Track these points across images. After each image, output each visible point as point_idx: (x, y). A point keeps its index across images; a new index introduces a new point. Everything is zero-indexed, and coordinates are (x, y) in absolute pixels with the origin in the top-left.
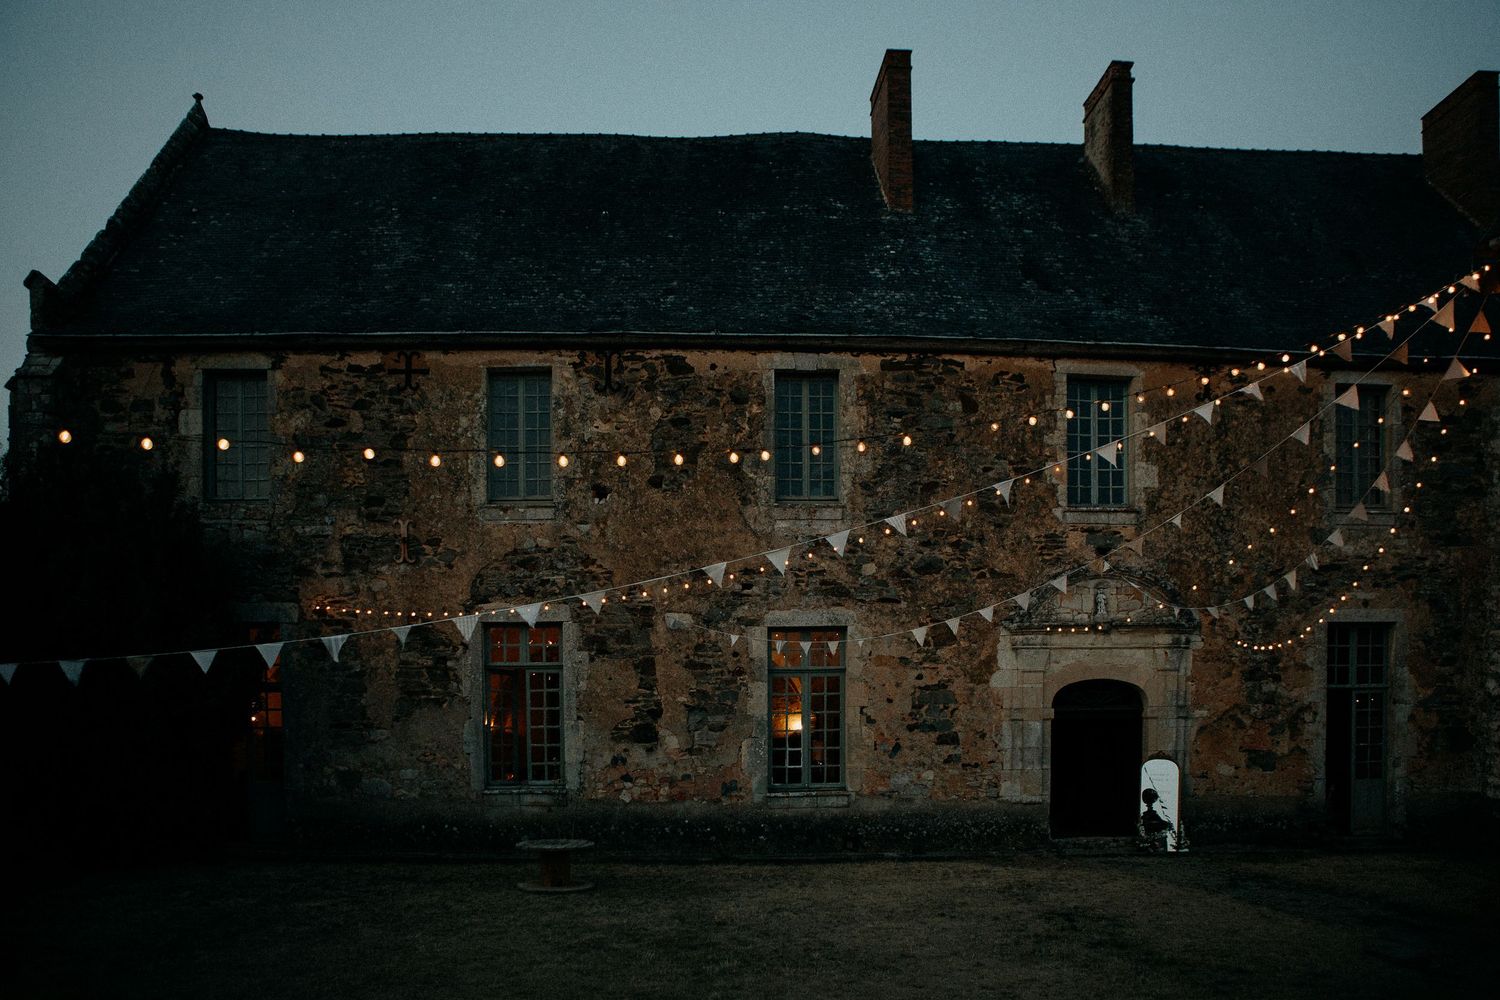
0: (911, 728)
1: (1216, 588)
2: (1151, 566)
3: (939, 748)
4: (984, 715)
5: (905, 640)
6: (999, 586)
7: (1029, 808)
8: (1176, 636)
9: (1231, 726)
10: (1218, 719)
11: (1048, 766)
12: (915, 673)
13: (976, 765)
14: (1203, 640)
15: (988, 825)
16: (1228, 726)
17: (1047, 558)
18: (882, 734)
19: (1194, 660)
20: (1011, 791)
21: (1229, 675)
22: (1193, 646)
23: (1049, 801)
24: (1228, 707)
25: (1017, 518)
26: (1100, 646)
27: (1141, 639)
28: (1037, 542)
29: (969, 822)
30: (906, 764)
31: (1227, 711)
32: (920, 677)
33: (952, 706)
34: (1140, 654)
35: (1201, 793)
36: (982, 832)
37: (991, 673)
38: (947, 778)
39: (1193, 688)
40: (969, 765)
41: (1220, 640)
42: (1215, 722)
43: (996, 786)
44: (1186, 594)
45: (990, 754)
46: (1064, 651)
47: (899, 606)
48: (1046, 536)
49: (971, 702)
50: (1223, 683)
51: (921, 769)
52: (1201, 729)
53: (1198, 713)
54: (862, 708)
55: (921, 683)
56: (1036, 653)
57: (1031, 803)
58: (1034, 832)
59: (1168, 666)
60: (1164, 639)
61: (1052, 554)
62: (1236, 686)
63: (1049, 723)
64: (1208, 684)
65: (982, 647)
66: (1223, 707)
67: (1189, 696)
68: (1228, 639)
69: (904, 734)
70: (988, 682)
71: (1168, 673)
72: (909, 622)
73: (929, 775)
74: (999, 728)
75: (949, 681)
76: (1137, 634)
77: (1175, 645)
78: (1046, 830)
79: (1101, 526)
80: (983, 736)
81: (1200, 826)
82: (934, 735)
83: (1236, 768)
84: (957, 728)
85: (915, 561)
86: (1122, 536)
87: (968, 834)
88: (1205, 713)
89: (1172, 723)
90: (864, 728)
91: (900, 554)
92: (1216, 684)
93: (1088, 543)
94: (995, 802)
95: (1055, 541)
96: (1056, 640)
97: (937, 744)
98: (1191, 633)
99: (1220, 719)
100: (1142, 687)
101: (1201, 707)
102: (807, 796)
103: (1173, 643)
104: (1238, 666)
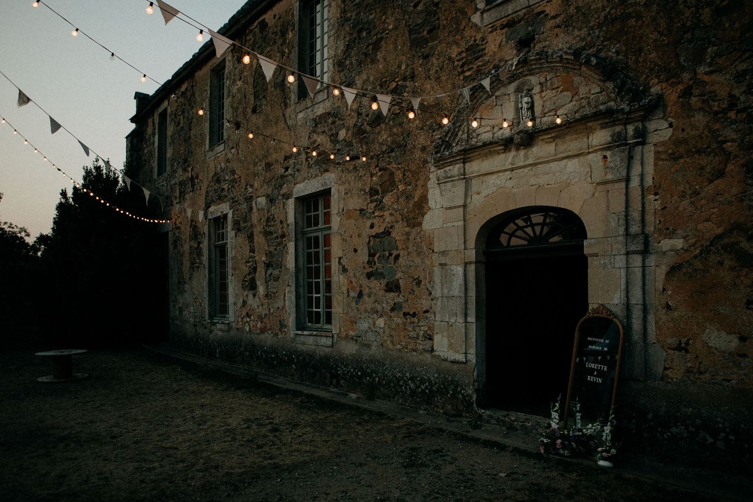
0: (369, 276)
1: (688, 36)
2: (582, 40)
3: (387, 294)
4: (418, 261)
5: (362, 192)
6: (427, 120)
7: (455, 367)
8: (618, 129)
9: (727, 263)
10: (701, 252)
11: (472, 319)
12: (368, 223)
13: (414, 315)
14: (671, 125)
15: (422, 381)
16: (721, 263)
17: (467, 74)
18: (351, 282)
19: (657, 158)
20: (442, 346)
21: (720, 174)
22: (653, 138)
23: (474, 361)
24: (719, 231)
25: (440, 42)
26: (521, 164)
27: (573, 144)
28: (458, 61)
29: (408, 375)
30: (366, 311)
31: (719, 237)
32: (372, 226)
33: (395, 253)
34: (572, 165)
35: (675, 375)
36: (418, 387)
37: (423, 215)
38: (393, 326)
39: (658, 205)
40: (409, 314)
41: (700, 119)
42: (696, 257)
43: (431, 338)
44: (637, 61)
45: (425, 303)
46: (486, 178)
47: (359, 161)
48: (467, 50)
49: (407, 248)
50: (710, 189)
51: (375, 316)
52: (673, 271)
53: (667, 244)
54: (340, 258)
55: (373, 232)
56: (453, 186)
57: (454, 362)
58: (460, 396)
59: (610, 177)
60: (601, 137)
61: (472, 68)
62: (734, 191)
63: (472, 268)
64: (683, 196)
65: (415, 189)
66: (711, 229)
67: (650, 218)
68: (716, 113)
69: (364, 281)
70: (420, 224)
71: (609, 187)
72: (365, 175)
73: (381, 322)
74: (431, 274)
75: (392, 227)
76: (568, 138)
77: (618, 142)
78: (471, 397)
79: (521, 13)
80: (419, 283)
81: (674, 430)
82: (384, 282)
83: (743, 339)
84: (399, 275)
85: (370, 116)
86: (547, 15)
87: (406, 388)
88: (679, 243)
89: (620, 261)
90: (341, 276)
91: (359, 114)
92: (696, 193)
93: (508, 39)
94: (428, 355)
95: (474, 53)
96: (475, 167)
97: (386, 291)
98: (645, 119)
99: (706, 251)
100: (576, 212)
101: (671, 234)
102: (311, 335)
103: (614, 141)
104: (736, 156)
